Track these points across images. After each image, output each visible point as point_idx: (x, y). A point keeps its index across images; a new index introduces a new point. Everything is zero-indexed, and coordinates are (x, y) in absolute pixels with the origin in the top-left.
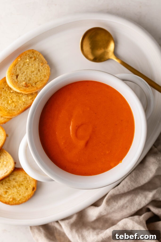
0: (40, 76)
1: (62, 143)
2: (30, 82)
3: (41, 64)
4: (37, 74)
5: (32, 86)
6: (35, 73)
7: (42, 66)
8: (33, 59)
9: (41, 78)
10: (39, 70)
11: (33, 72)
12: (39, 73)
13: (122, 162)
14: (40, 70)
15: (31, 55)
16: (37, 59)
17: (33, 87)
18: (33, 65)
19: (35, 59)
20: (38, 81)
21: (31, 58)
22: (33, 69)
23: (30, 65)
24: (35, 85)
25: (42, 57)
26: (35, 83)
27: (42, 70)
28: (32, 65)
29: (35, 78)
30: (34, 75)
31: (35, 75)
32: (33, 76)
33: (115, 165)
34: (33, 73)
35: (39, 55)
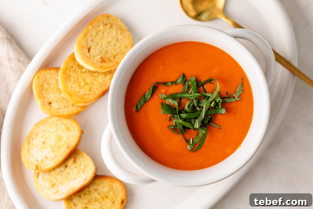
0: (120, 47)
1: (158, 129)
2: (107, 55)
3: (119, 32)
4: (115, 45)
5: (109, 60)
6: (112, 44)
7: (121, 34)
8: (109, 26)
9: (121, 50)
10: (117, 40)
11: (110, 42)
12: (118, 44)
13: (240, 146)
14: (119, 40)
15: (105, 22)
16: (114, 26)
17: (112, 62)
18: (110, 34)
19: (111, 26)
20: (117, 54)
21: (106, 25)
22: (110, 39)
23: (106, 34)
24: (114, 58)
25: (121, 23)
26: (114, 57)
27: (121, 39)
28: (108, 33)
29: (113, 51)
30: (111, 46)
31: (113, 47)
32: (110, 48)
33: (233, 151)
34: (110, 44)
35: (116, 21)
